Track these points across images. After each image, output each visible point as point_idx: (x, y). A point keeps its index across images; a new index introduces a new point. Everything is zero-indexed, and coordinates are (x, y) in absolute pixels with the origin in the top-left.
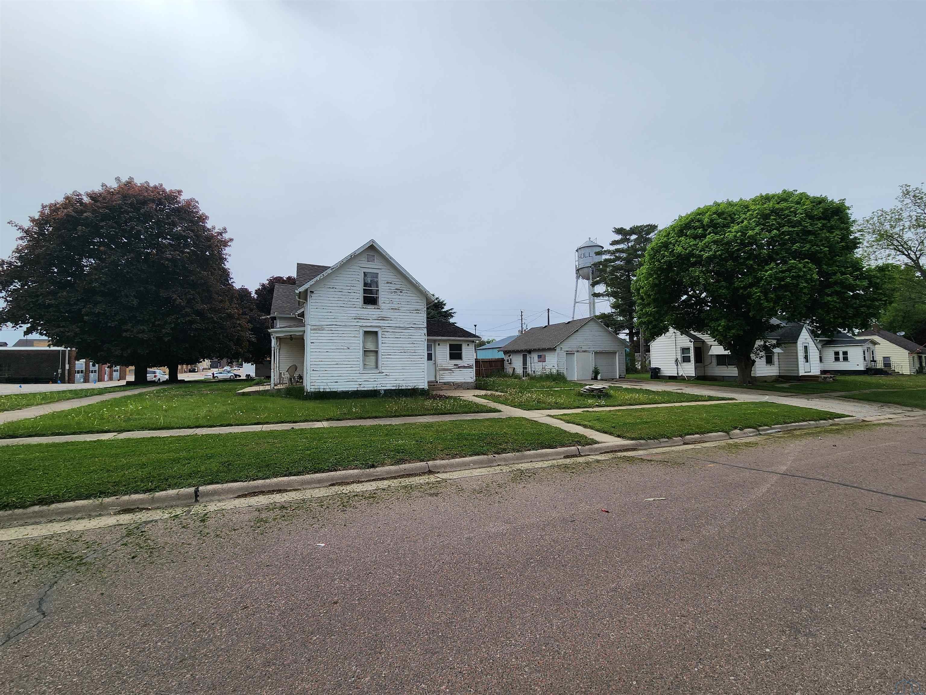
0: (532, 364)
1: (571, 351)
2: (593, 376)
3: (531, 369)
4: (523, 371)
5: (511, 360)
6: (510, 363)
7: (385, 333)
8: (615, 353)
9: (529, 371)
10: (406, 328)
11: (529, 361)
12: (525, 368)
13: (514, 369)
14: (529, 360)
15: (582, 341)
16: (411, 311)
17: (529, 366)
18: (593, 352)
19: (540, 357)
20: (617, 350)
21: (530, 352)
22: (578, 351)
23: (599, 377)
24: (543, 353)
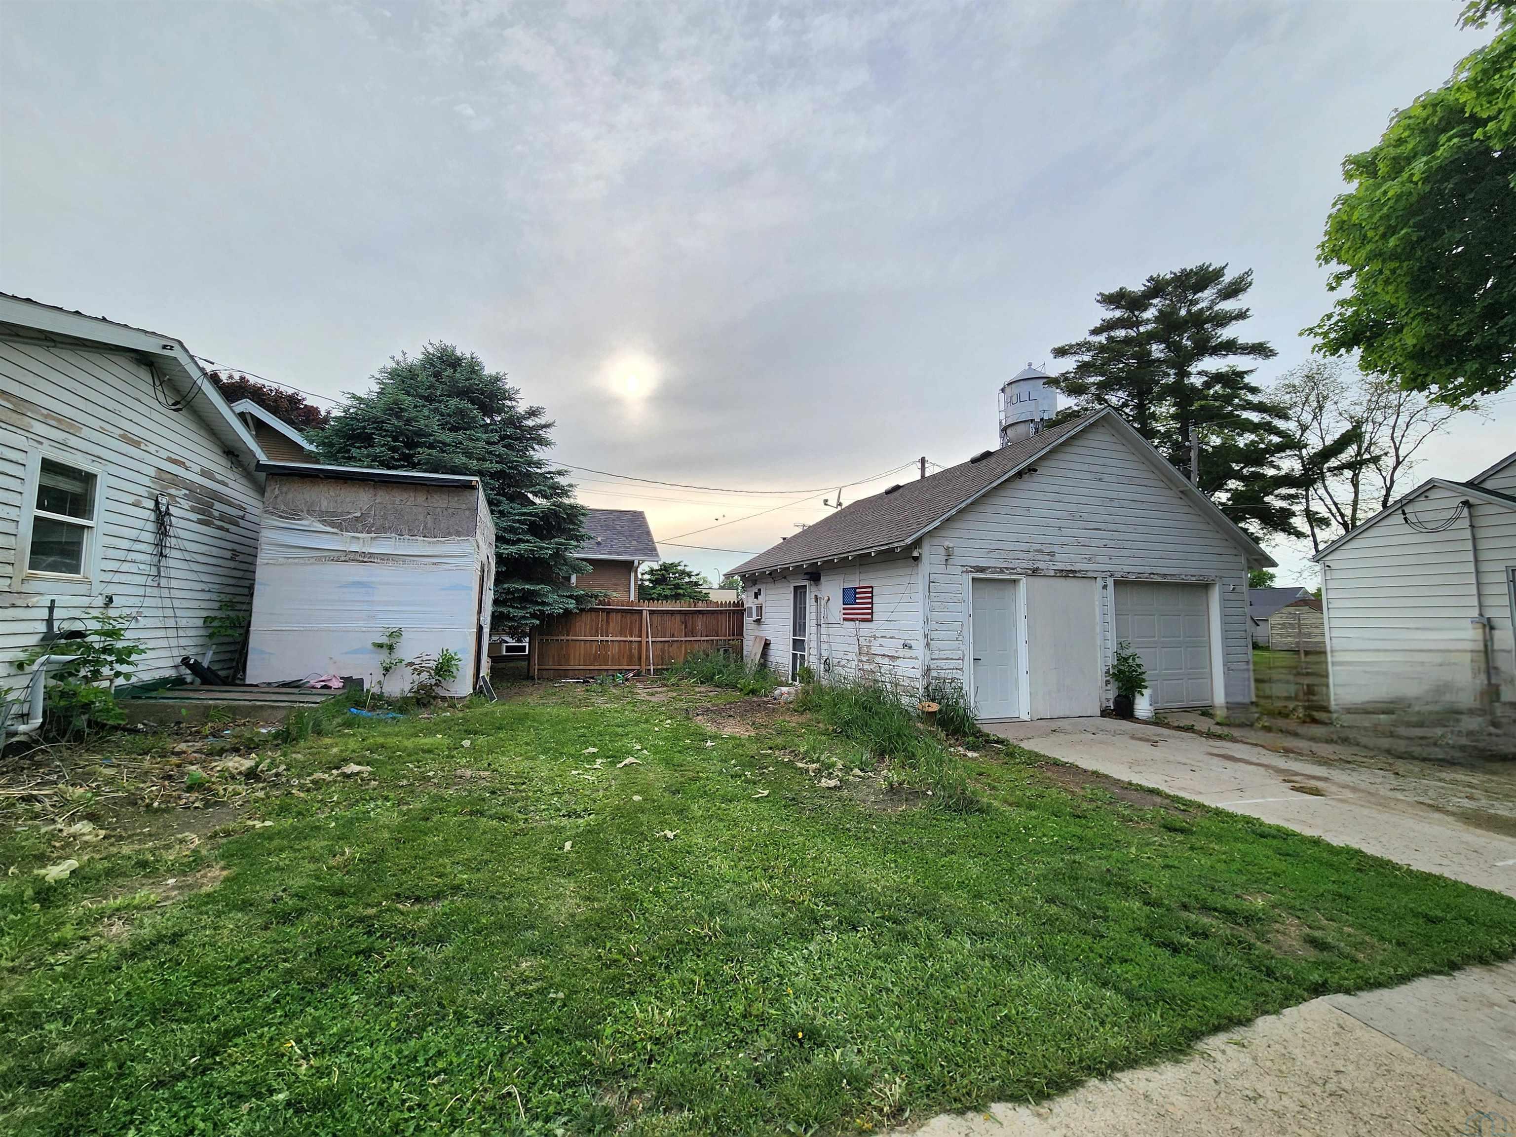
0: (823, 630)
1: (1002, 571)
2: (1112, 695)
3: (819, 648)
4: (795, 655)
5: (760, 608)
6: (758, 622)
8: (1204, 587)
9: (813, 662)
11: (813, 616)
12: (798, 644)
13: (767, 645)
14: (814, 609)
15: (1058, 523)
17: (814, 637)
18: (1110, 582)
19: (850, 596)
20: (1213, 574)
21: (814, 574)
22: (1035, 572)
23: (1143, 706)
24: (863, 576)
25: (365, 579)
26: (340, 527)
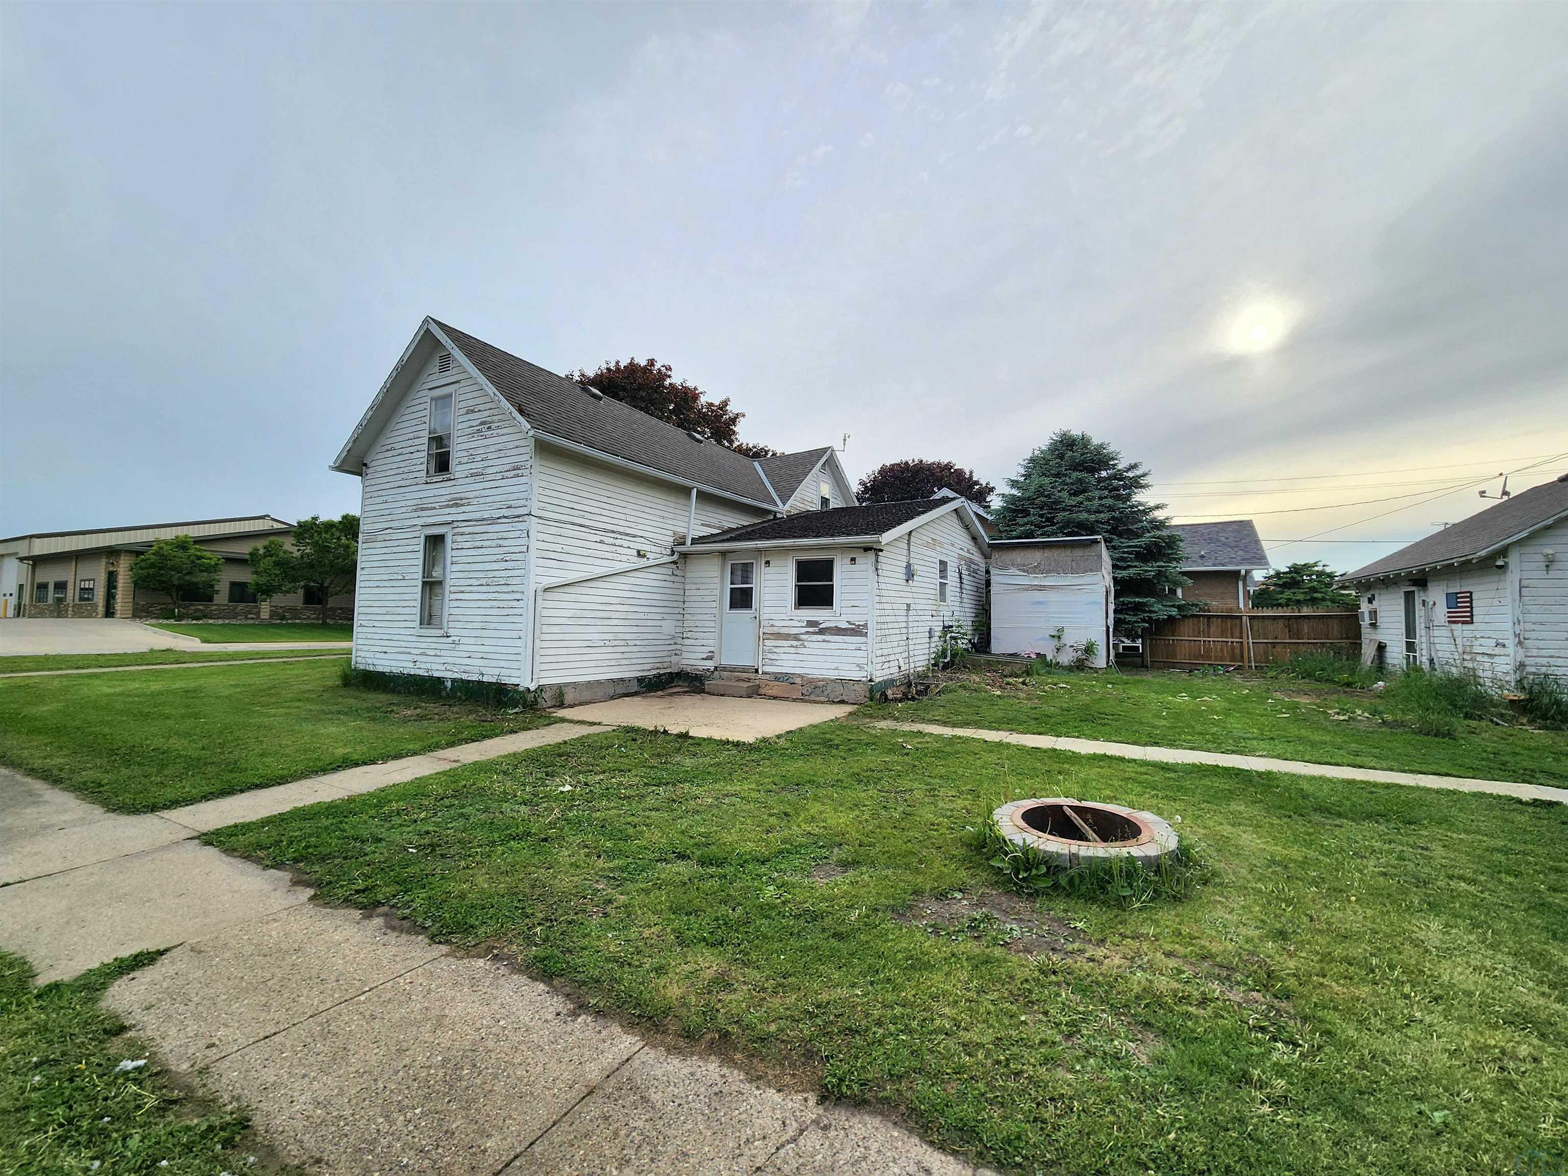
0: (1433, 632)
3: (1429, 650)
4: (1407, 656)
5: (1374, 613)
6: (1374, 625)
7: (459, 538)
9: (1423, 661)
10: (494, 521)
11: (1423, 619)
12: (1410, 647)
13: (1382, 647)
14: (1423, 613)
16: (506, 474)
17: (1424, 639)
19: (1452, 600)
21: (1421, 581)
24: (1464, 582)
25: (1042, 600)
26: (1027, 571)
